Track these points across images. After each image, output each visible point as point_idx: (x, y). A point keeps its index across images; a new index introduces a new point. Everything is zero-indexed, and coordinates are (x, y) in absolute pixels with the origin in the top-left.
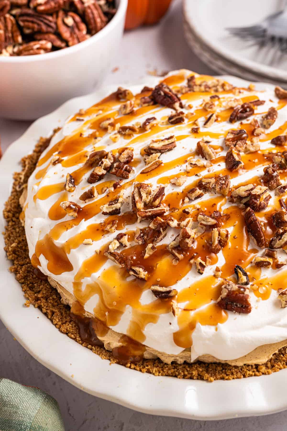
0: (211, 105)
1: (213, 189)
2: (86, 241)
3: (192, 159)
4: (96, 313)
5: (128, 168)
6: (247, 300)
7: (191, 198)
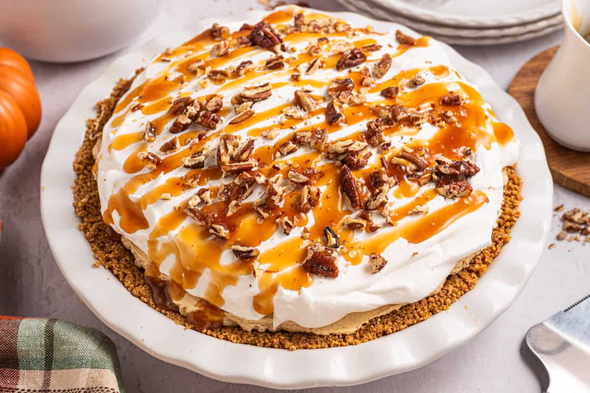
0: (317, 49)
1: (308, 144)
2: (164, 195)
3: (288, 109)
4: (172, 275)
5: (216, 117)
6: (333, 263)
7: (282, 152)
